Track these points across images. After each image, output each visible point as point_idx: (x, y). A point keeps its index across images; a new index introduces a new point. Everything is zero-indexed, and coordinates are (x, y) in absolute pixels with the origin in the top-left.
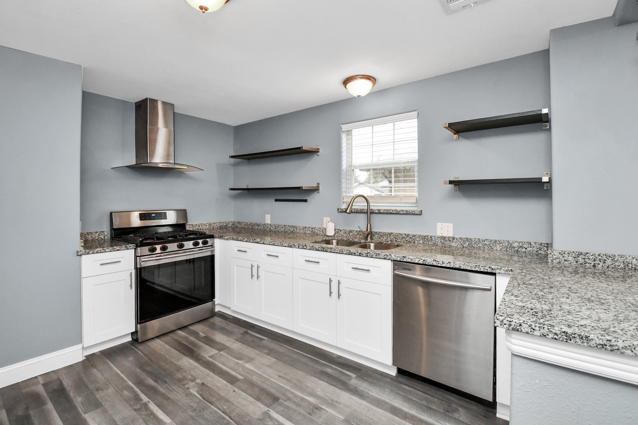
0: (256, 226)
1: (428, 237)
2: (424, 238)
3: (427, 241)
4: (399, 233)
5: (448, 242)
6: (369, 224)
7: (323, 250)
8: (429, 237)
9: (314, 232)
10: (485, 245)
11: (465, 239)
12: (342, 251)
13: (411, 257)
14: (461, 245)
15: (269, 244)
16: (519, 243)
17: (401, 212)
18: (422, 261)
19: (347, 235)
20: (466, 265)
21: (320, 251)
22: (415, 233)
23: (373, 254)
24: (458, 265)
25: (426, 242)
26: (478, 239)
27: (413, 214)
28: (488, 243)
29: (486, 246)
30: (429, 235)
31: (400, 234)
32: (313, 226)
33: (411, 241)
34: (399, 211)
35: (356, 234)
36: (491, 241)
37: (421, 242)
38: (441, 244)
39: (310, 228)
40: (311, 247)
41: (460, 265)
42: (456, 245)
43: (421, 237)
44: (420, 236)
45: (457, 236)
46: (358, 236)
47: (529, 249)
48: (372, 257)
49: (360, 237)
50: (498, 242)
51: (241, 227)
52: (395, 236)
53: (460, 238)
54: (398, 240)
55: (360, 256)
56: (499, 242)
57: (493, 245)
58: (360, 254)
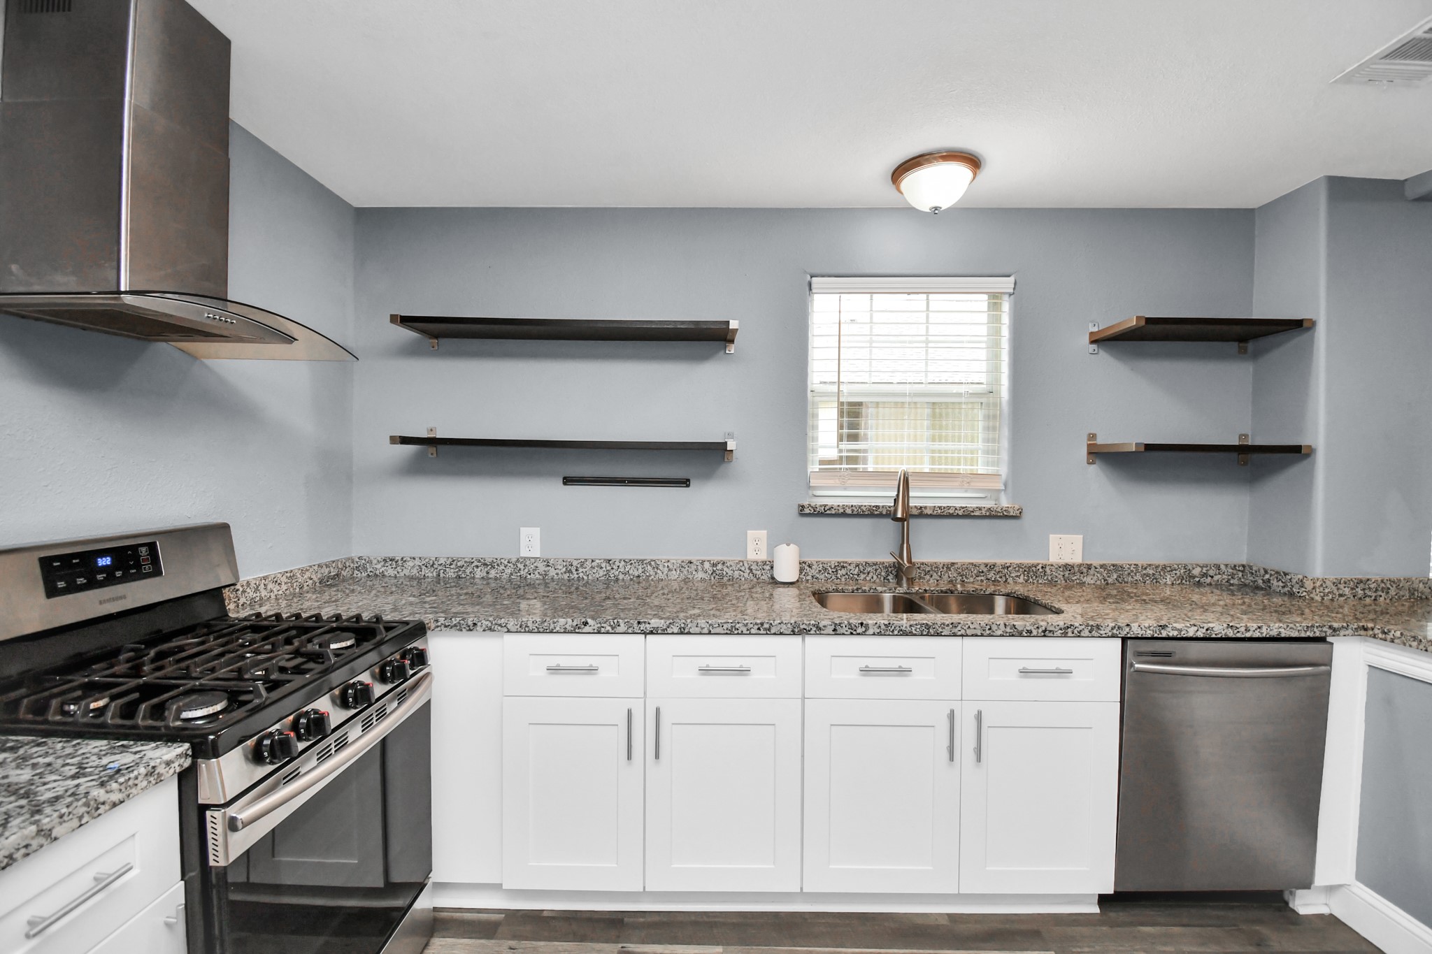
0: (477, 567)
1: (1038, 568)
2: (1027, 570)
3: (1034, 578)
4: (970, 563)
5: (1078, 577)
6: (905, 545)
7: (925, 633)
8: (1040, 566)
9: (722, 576)
10: (1147, 576)
11: (1112, 567)
12: (990, 629)
13: (1178, 626)
14: (1103, 580)
15: (710, 633)
16: (1202, 567)
17: (977, 513)
18: (1204, 631)
19: (829, 576)
20: (1291, 628)
21: (915, 635)
22: (1008, 561)
23: (1081, 628)
24: (1276, 630)
25: (1031, 580)
26: (1135, 565)
27: (1004, 516)
28: (1151, 572)
29: (1148, 578)
30: (1039, 562)
31: (972, 564)
32: (715, 558)
33: (1000, 579)
34: (972, 510)
35: (856, 572)
36: (1157, 567)
37: (1021, 580)
38: (1064, 582)
39: (707, 565)
40: (883, 627)
41: (1280, 630)
42: (1092, 582)
43: (1021, 570)
44: (1019, 566)
45: (1096, 562)
46: (862, 576)
47: (1216, 578)
48: (1079, 636)
49: (868, 579)
50: (1169, 569)
51: (402, 574)
52: (960, 570)
53: (1102, 566)
54: (967, 578)
55: (1045, 636)
56: (1170, 567)
57: (1161, 576)
58: (1044, 631)
